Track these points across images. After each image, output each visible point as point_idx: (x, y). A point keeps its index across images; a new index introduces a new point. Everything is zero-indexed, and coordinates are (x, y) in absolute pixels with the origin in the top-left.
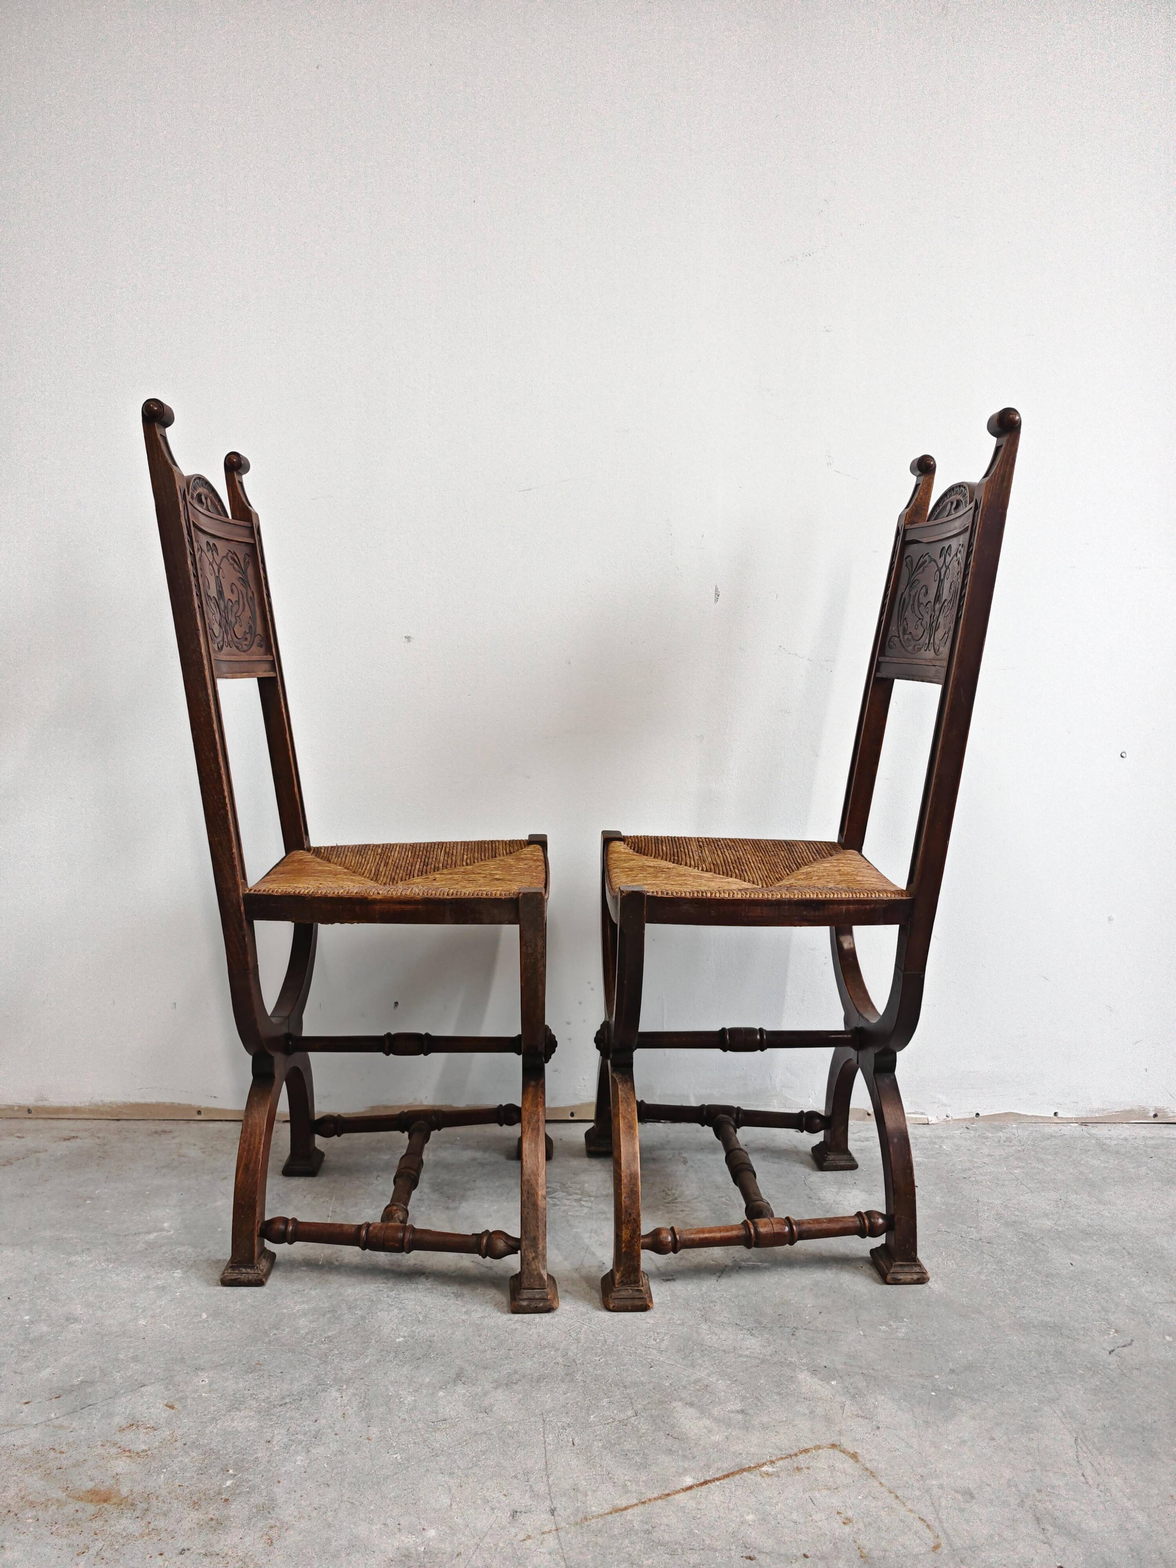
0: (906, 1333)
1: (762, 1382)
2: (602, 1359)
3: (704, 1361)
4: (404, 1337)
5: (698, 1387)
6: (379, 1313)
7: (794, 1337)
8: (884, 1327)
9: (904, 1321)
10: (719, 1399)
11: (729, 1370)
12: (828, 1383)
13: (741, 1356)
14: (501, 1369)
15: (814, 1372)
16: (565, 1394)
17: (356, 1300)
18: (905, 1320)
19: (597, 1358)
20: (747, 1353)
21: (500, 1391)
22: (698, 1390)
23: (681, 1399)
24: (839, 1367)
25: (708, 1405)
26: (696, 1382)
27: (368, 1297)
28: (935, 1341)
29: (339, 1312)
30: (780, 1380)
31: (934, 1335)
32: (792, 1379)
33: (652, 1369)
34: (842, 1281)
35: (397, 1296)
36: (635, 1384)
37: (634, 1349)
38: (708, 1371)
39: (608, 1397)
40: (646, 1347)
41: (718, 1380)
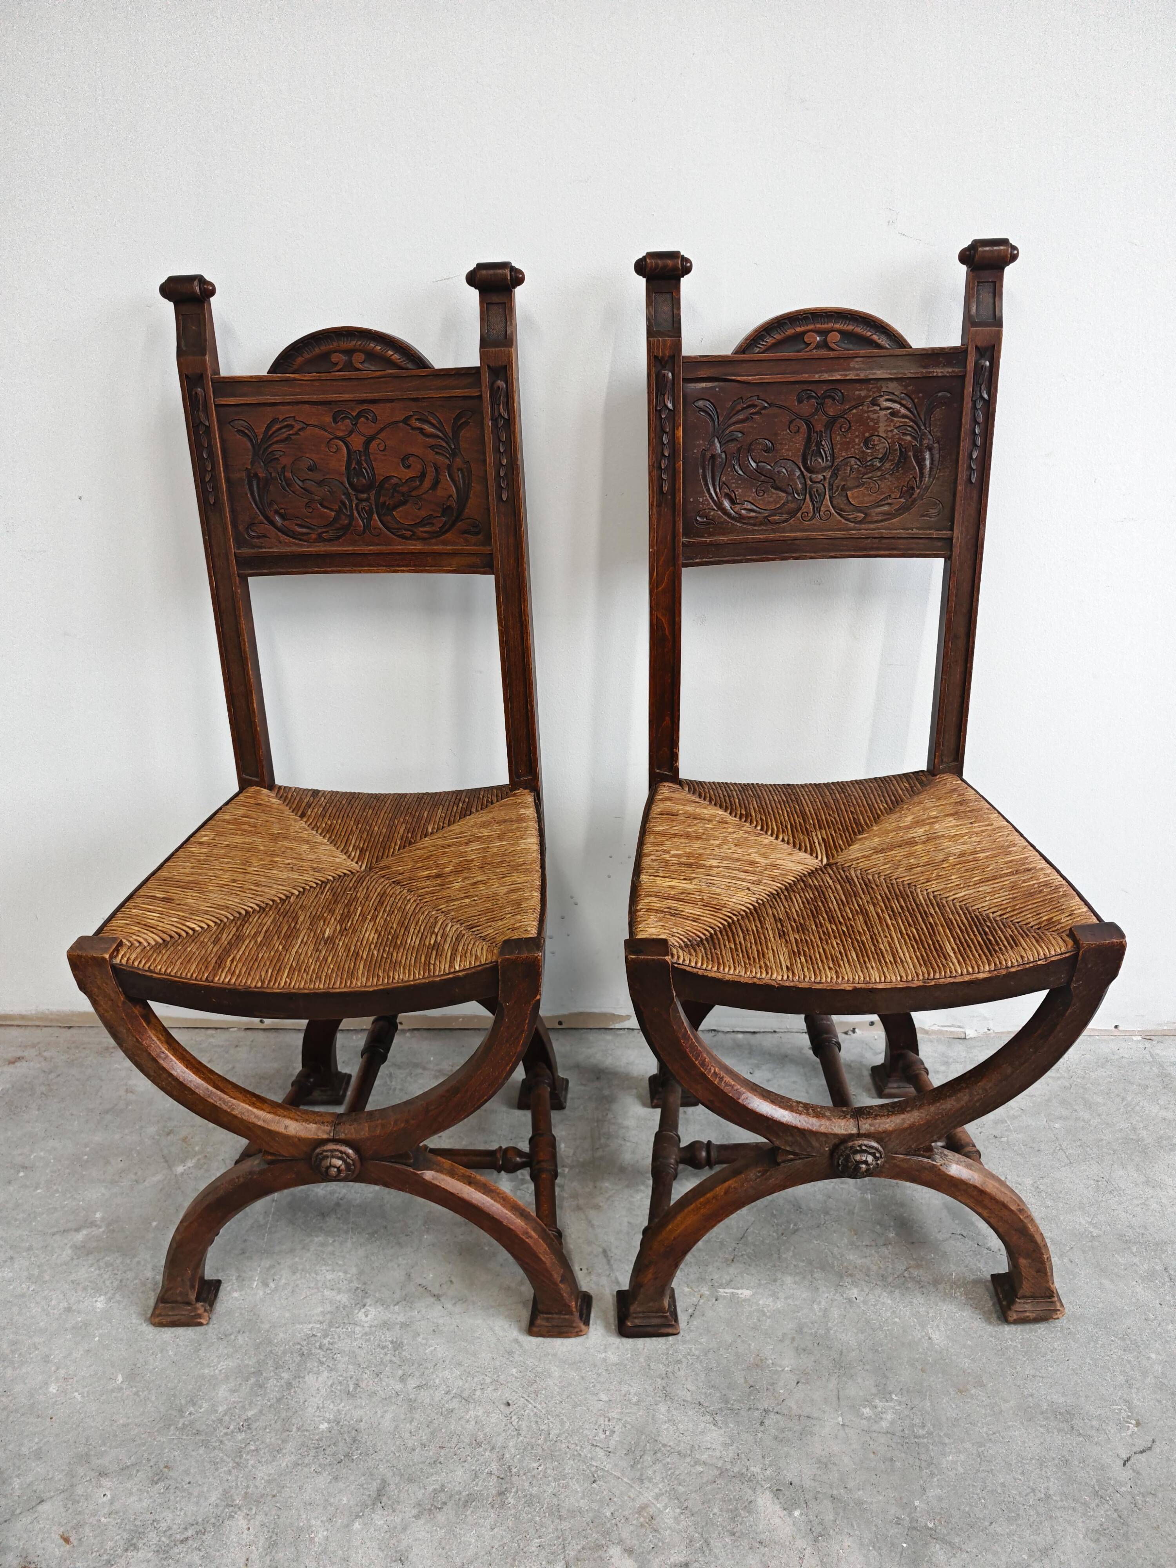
0: (892, 1423)
1: (715, 1510)
2: (540, 1465)
3: (655, 1472)
4: (329, 1422)
5: (642, 1519)
6: (307, 1378)
7: (762, 1428)
8: (868, 1409)
9: (892, 1399)
10: (663, 1543)
11: (681, 1489)
12: (790, 1514)
13: (697, 1463)
14: (427, 1481)
15: (777, 1493)
16: (492, 1529)
17: (285, 1353)
18: (894, 1396)
19: (535, 1465)
20: (704, 1457)
21: (421, 1522)
22: (642, 1525)
23: (621, 1542)
24: (808, 1483)
25: (649, 1553)
26: (643, 1508)
27: (299, 1347)
28: (923, 1437)
29: (264, 1374)
30: (736, 1509)
31: (923, 1426)
32: (749, 1507)
33: (594, 1485)
34: (830, 1324)
35: (331, 1347)
36: (573, 1513)
37: (578, 1448)
38: (657, 1490)
39: (540, 1537)
40: (593, 1445)
41: (666, 1507)
